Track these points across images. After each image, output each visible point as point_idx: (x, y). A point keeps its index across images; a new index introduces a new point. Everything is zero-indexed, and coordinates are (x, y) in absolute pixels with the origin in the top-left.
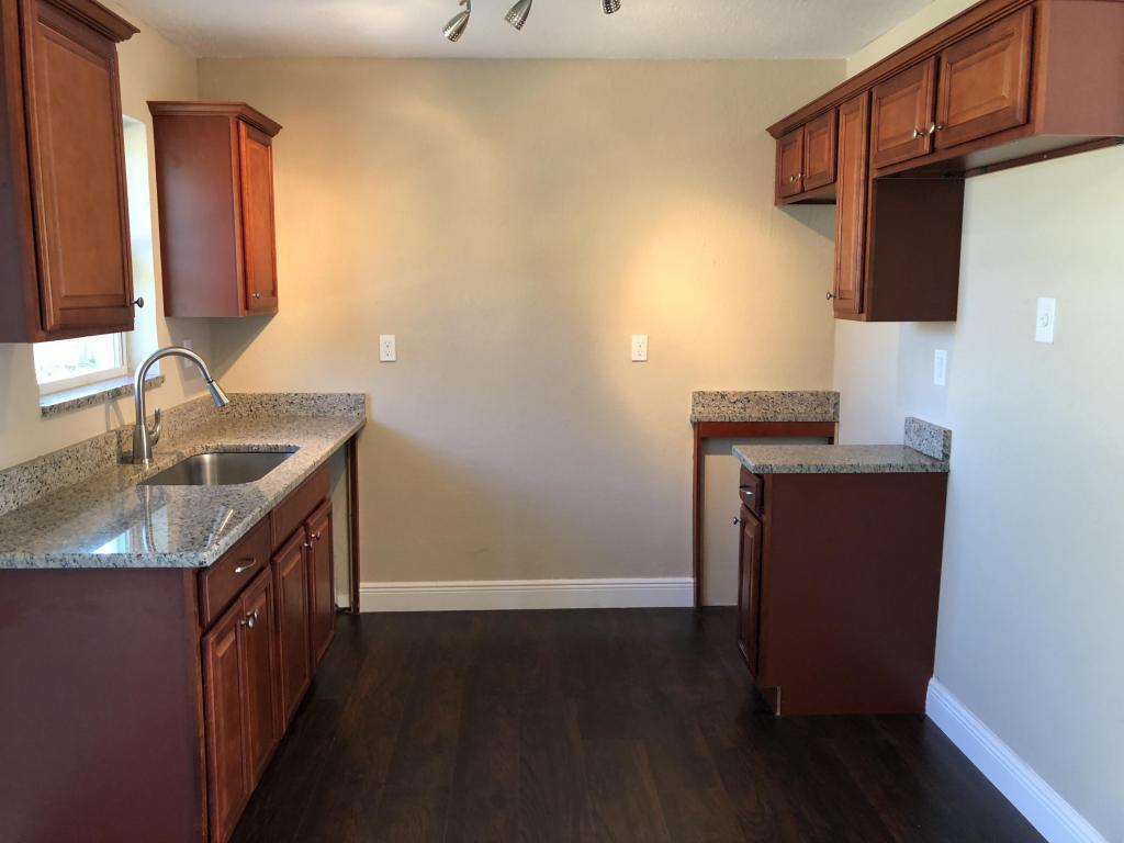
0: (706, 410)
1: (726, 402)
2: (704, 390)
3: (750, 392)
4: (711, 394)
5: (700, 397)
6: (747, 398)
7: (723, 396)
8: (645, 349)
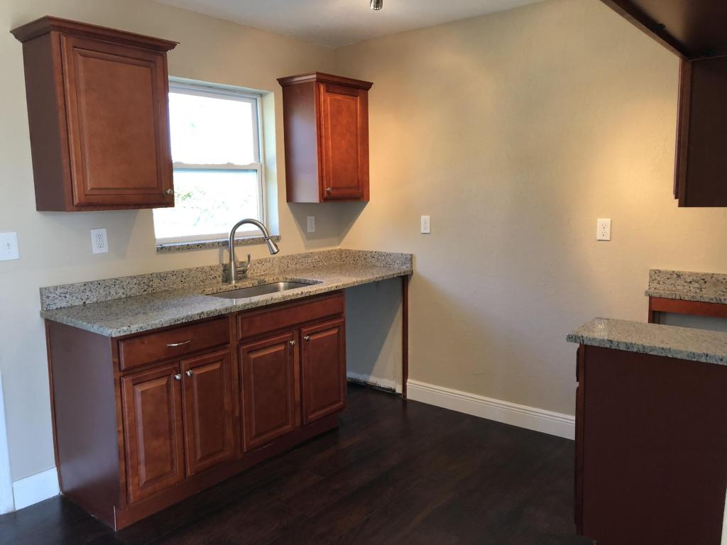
0: (661, 287)
1: (680, 282)
2: (661, 268)
3: (708, 274)
4: (666, 272)
5: (655, 275)
6: (703, 279)
7: (678, 276)
8: (608, 230)
